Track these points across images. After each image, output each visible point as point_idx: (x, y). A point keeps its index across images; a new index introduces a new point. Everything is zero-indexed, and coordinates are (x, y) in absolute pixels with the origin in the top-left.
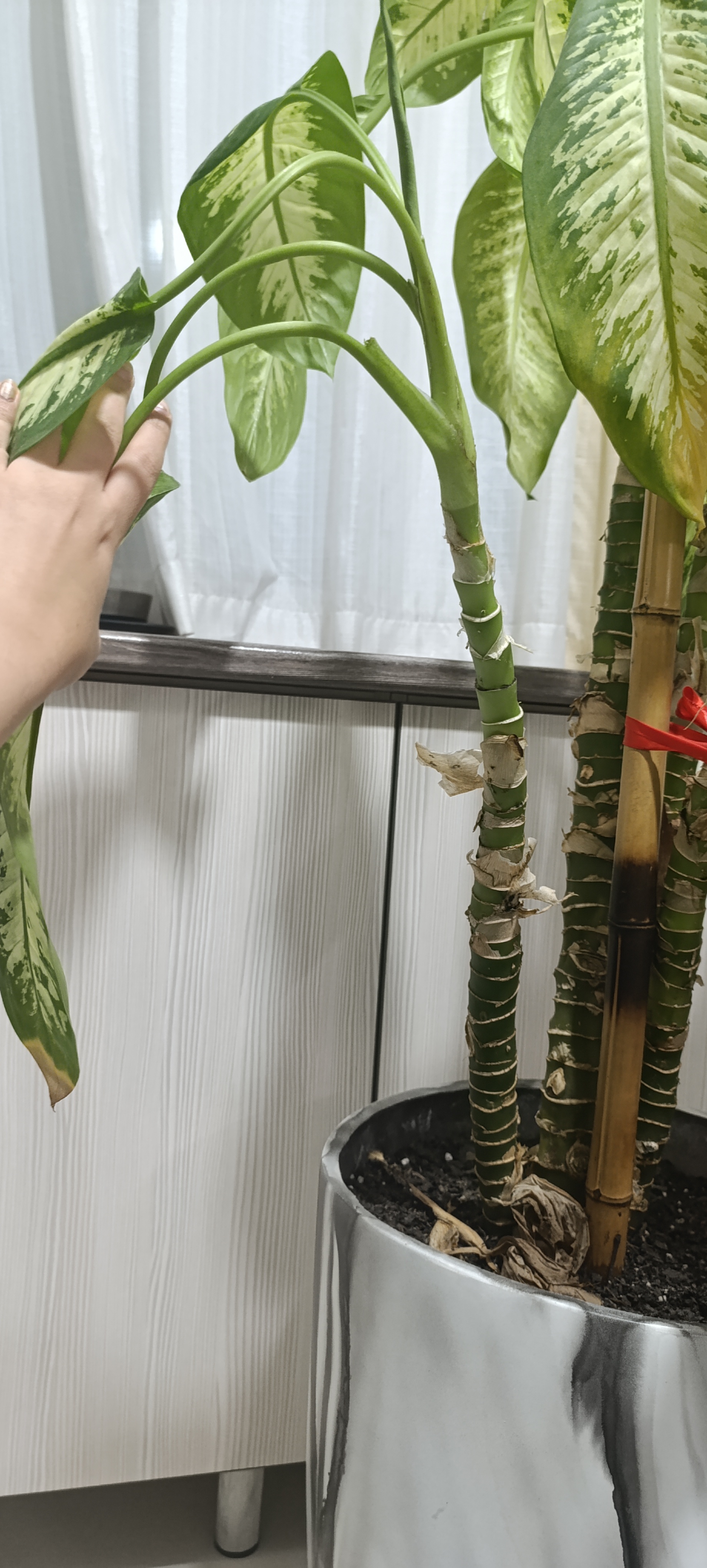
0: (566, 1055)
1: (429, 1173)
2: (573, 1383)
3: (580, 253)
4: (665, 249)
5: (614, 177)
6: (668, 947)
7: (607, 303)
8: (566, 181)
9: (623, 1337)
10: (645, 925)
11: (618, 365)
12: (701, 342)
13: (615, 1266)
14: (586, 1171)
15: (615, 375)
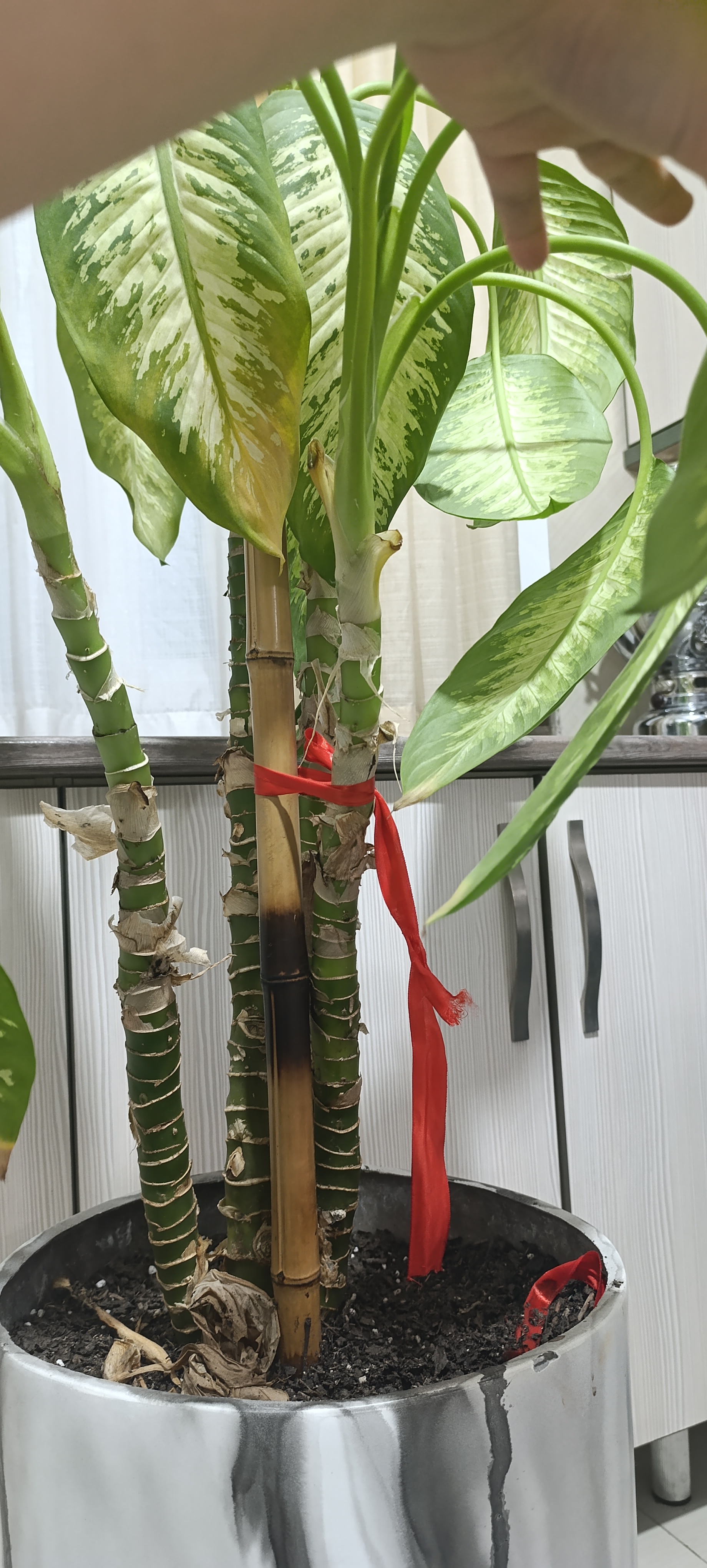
0: (242, 1132)
1: (127, 1292)
2: (234, 1497)
3: (102, 287)
4: (192, 283)
5: (128, 212)
6: (323, 997)
7: (139, 336)
8: (78, 216)
9: (281, 1431)
10: (295, 977)
11: (160, 399)
12: (243, 374)
13: (309, 1354)
14: (270, 1256)
15: (159, 408)
